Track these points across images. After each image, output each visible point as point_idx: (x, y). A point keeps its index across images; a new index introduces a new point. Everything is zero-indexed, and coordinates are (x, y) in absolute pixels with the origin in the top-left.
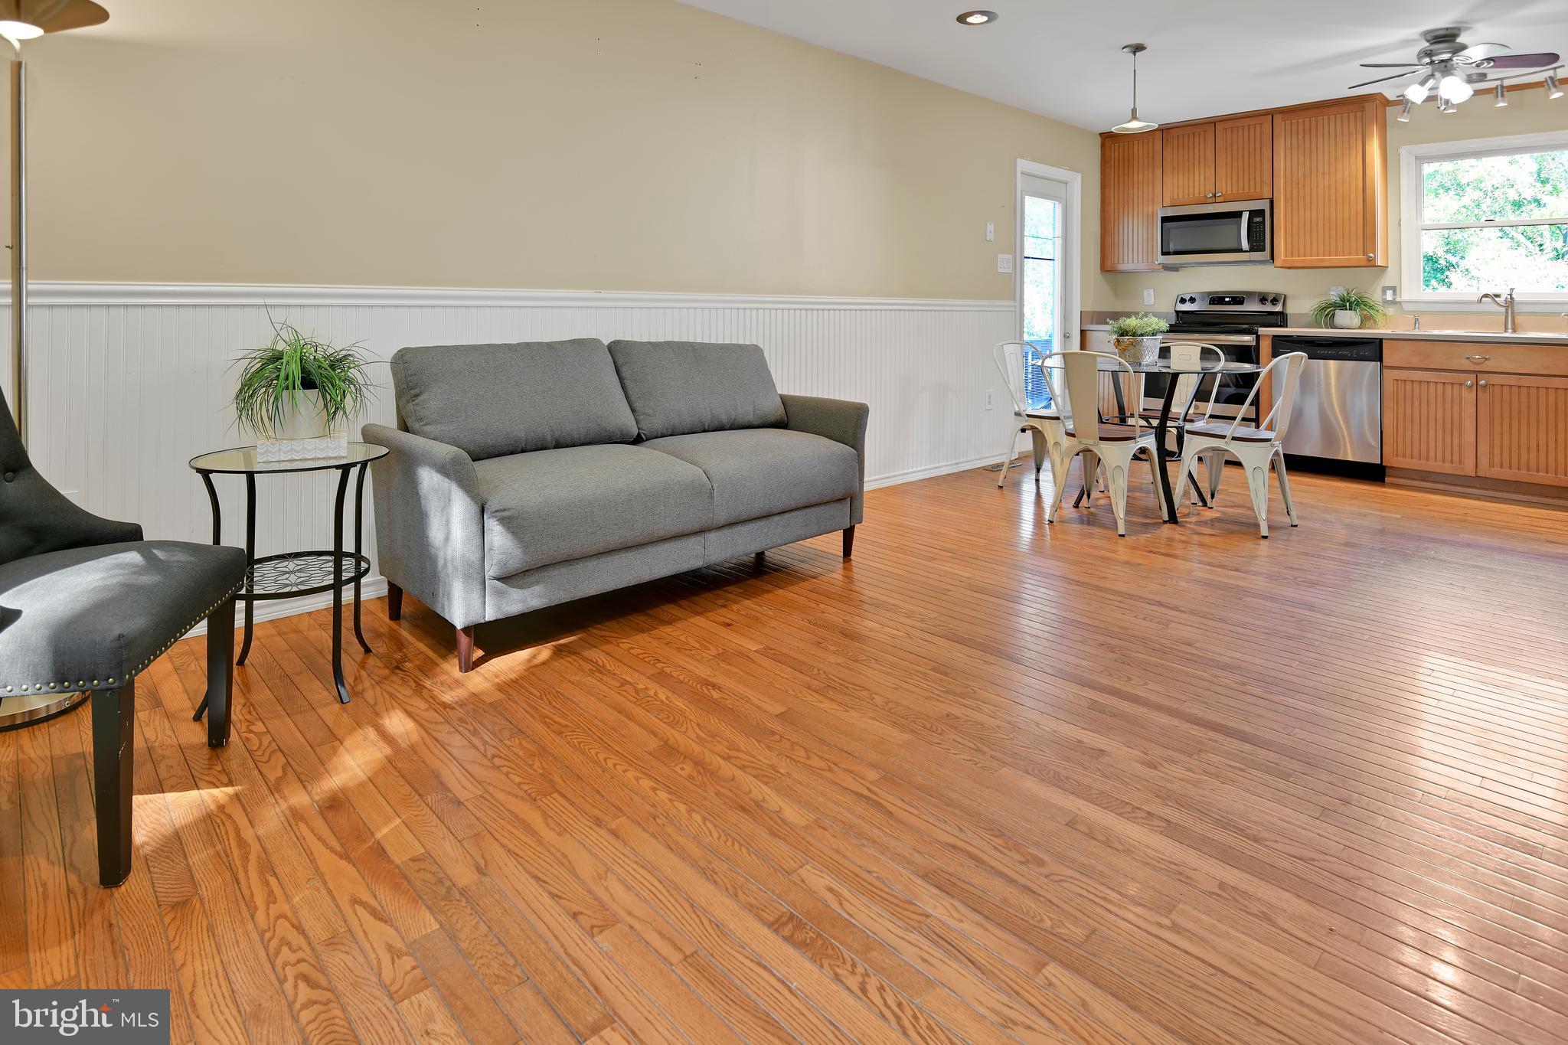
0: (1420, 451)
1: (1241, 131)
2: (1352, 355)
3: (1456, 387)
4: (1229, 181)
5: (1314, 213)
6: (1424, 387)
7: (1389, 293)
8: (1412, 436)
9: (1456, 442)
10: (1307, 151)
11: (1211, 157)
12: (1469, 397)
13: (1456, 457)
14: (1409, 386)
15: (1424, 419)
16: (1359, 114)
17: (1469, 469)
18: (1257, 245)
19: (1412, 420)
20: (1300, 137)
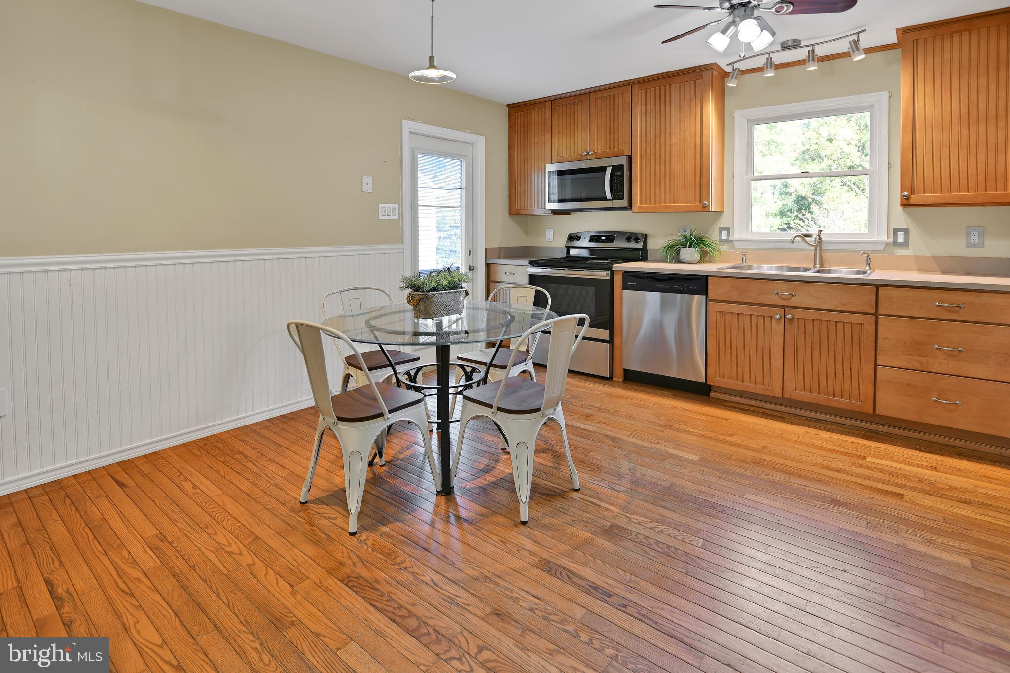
0: (737, 373)
1: (608, 99)
2: (683, 289)
3: (767, 319)
4: (599, 142)
5: (662, 167)
6: (741, 318)
7: (724, 233)
8: (731, 361)
9: (766, 366)
10: (658, 115)
11: (586, 121)
12: (778, 328)
13: (766, 381)
14: (729, 317)
15: (741, 347)
16: (698, 82)
17: (777, 392)
18: (617, 193)
19: (731, 346)
20: (653, 102)
